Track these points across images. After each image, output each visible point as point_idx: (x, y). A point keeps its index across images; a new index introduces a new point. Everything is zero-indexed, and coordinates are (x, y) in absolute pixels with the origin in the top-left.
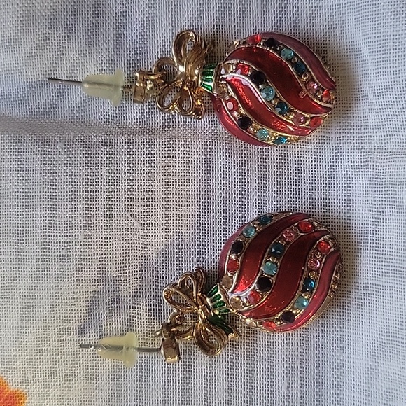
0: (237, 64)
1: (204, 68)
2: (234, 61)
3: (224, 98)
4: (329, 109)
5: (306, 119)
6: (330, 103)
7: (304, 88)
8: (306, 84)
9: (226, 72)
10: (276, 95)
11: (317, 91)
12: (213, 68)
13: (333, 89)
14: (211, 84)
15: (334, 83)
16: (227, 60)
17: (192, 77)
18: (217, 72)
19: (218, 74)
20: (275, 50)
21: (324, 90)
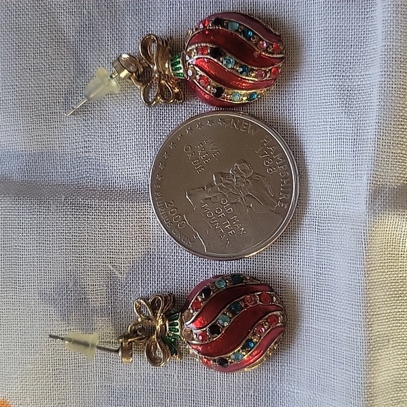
0: (197, 48)
1: (171, 61)
2: (193, 47)
3: (195, 78)
4: (282, 58)
5: (266, 73)
6: (281, 54)
7: (256, 49)
8: (256, 45)
9: (190, 57)
10: (236, 61)
11: (268, 47)
12: (179, 58)
13: (280, 41)
14: (181, 71)
15: (279, 36)
16: (187, 48)
17: (164, 71)
18: (183, 61)
19: (184, 61)
20: (223, 26)
21: (272, 45)
